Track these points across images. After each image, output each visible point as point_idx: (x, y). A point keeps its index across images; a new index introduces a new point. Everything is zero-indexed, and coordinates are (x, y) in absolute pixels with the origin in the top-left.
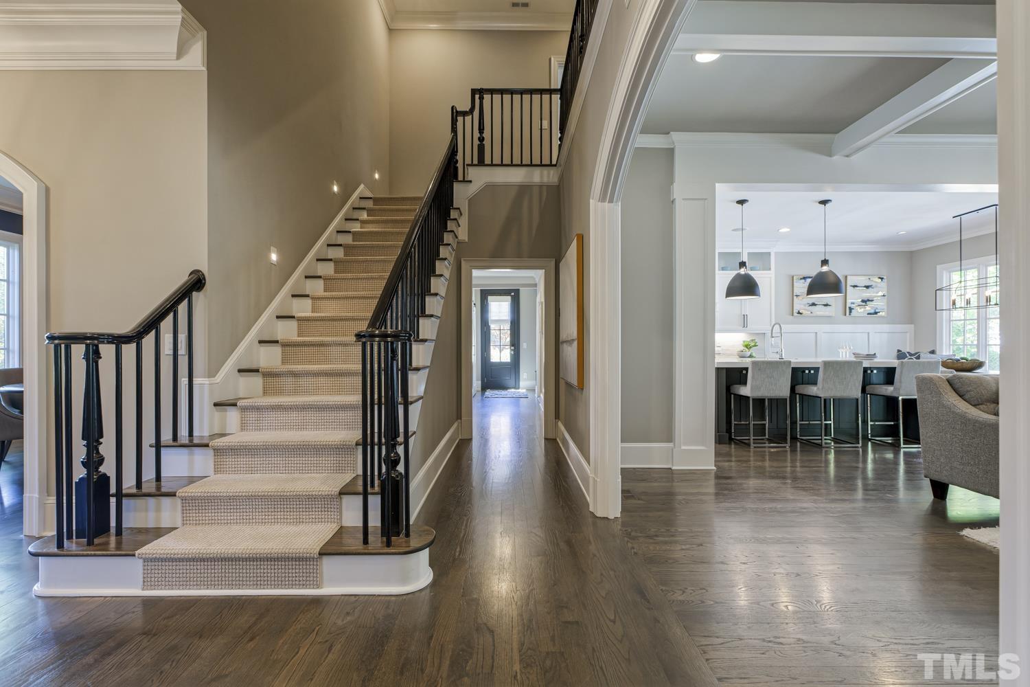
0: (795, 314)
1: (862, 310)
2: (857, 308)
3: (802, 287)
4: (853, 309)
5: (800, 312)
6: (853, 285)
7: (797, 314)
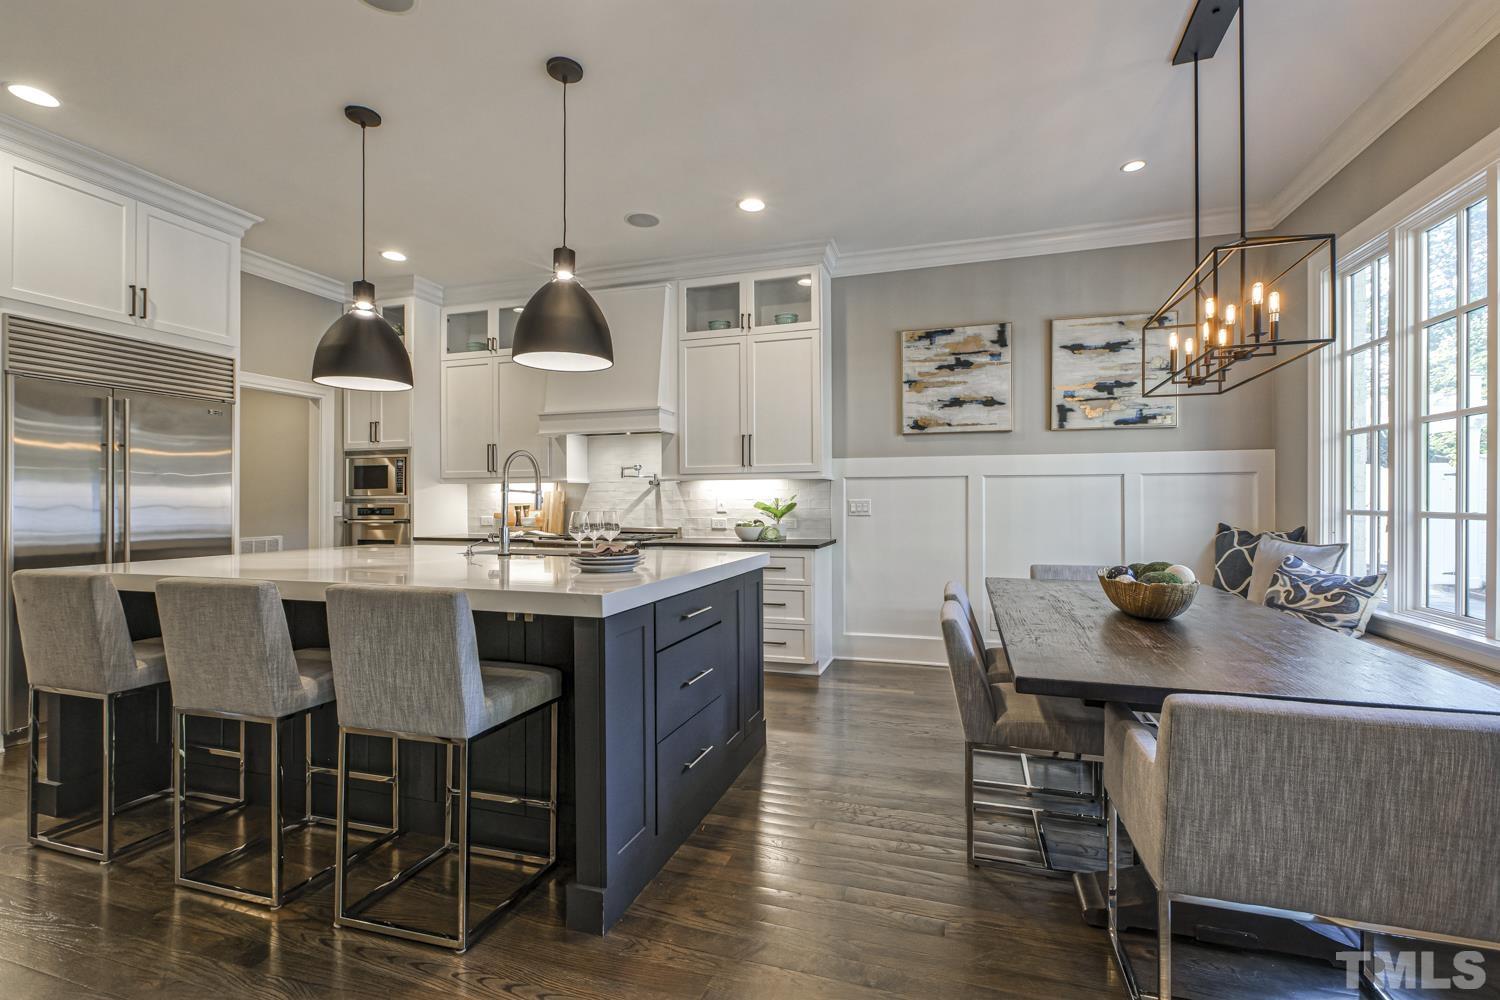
0: (907, 430)
1: (1098, 412)
2: (1082, 407)
3: (925, 360)
4: (1071, 410)
5: (920, 423)
6: (1070, 344)
7: (912, 428)
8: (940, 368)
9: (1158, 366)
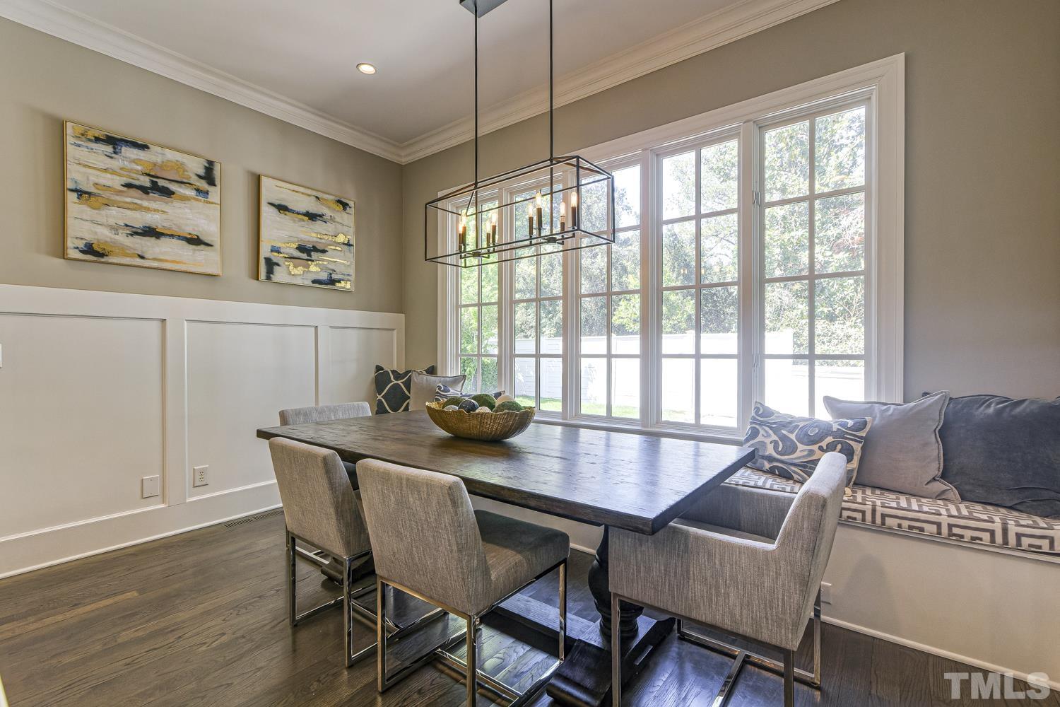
0: (74, 253)
2: (287, 263)
3: (106, 170)
4: (278, 265)
5: (96, 248)
6: (277, 202)
7: (83, 252)
8: (129, 186)
9: (342, 241)
